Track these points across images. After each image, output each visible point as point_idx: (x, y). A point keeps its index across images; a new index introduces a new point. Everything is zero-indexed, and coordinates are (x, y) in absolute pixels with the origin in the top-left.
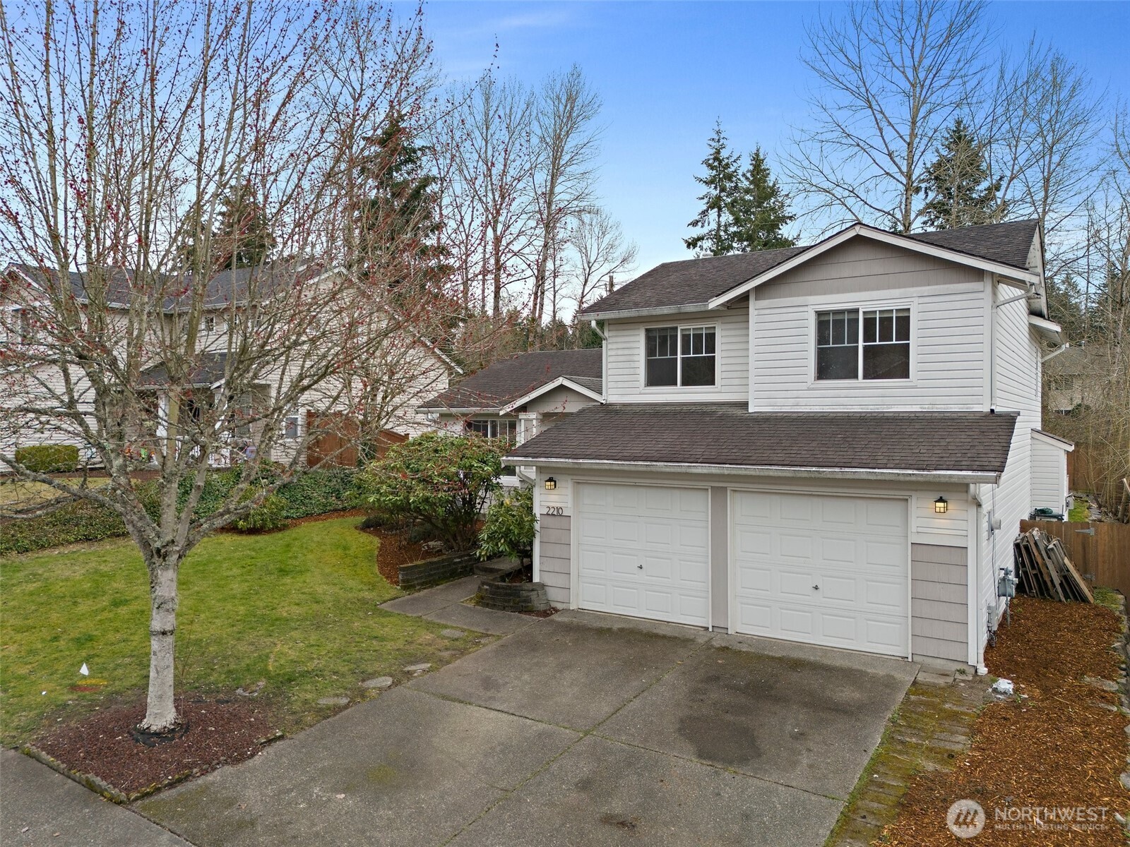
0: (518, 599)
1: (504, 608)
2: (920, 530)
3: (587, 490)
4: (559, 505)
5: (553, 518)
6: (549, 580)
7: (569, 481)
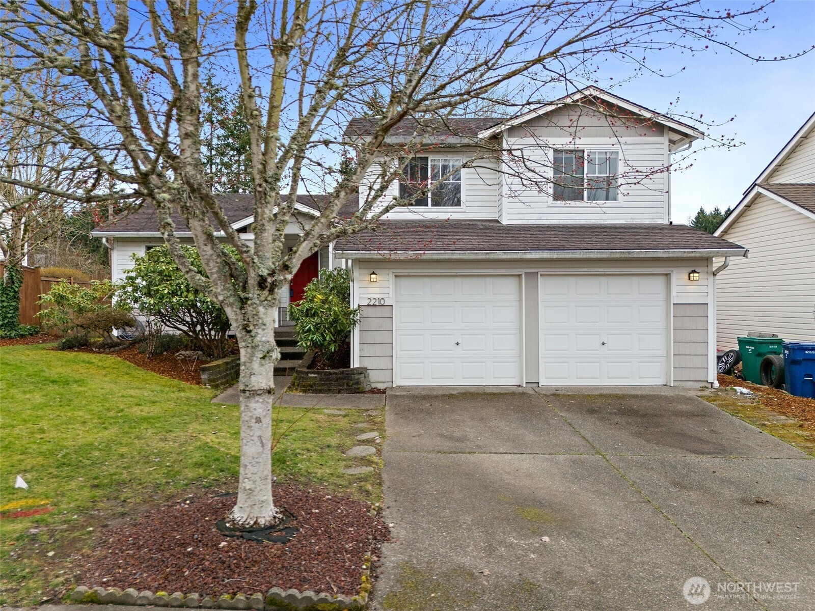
0: (352, 382)
1: (339, 392)
2: (679, 294)
3: (405, 282)
4: (380, 296)
5: (373, 309)
6: (367, 364)
7: (390, 274)
